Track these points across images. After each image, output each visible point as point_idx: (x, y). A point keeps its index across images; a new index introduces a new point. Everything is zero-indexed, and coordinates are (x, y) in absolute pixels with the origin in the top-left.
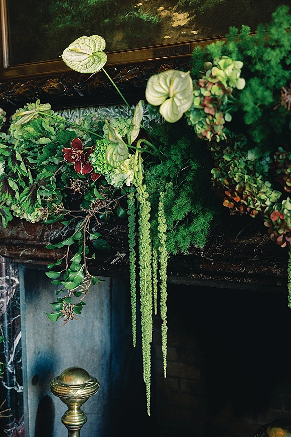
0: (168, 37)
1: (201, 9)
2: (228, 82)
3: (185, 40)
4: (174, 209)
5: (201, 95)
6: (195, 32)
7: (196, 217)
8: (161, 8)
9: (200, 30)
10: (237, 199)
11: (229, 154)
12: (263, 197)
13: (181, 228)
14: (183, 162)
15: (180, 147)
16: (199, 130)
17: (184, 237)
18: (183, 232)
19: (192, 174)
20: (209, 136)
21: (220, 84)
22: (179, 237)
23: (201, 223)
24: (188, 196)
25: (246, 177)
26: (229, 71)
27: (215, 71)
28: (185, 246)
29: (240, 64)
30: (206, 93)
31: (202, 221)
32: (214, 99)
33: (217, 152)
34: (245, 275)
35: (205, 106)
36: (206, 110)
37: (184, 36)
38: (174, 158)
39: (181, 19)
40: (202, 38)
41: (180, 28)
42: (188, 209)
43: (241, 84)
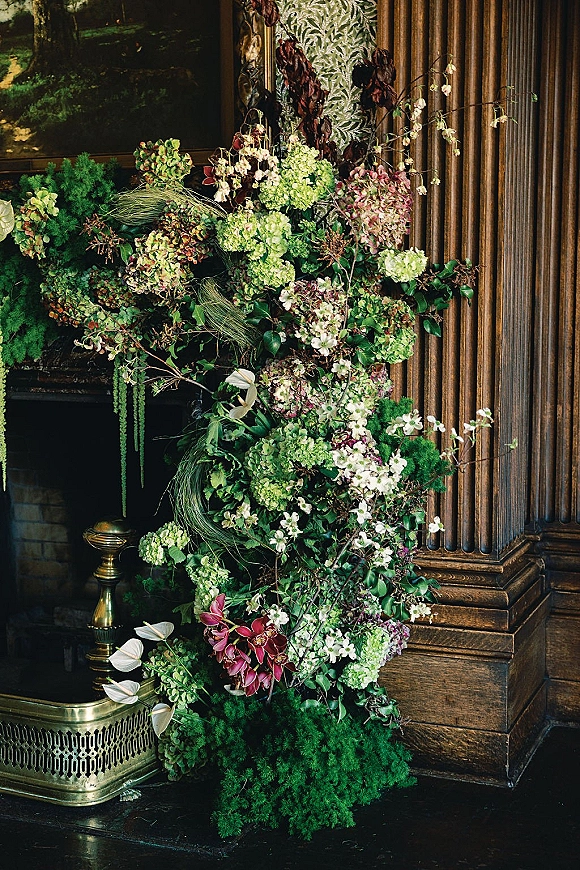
0: (10, 151)
1: (42, 126)
2: (45, 210)
3: (27, 155)
4: (8, 321)
5: (22, 220)
6: (36, 149)
7: (29, 328)
8: (4, 121)
9: (41, 147)
10: (61, 310)
11: (53, 271)
12: (83, 309)
13: (16, 340)
14: (17, 277)
15: (13, 263)
16: (22, 248)
17: (18, 348)
18: (18, 343)
19: (25, 288)
20: (31, 254)
21: (37, 212)
22: (14, 348)
23: (35, 334)
24: (22, 309)
25: (68, 291)
26: (46, 200)
27: (33, 200)
28: (20, 357)
29: (56, 196)
30: (26, 219)
31: (35, 332)
32: (32, 224)
33: (44, 268)
34: (78, 386)
35: (25, 229)
36: (26, 233)
37: (26, 151)
38: (8, 273)
39: (23, 134)
40: (43, 155)
41: (21, 143)
42: (21, 321)
43: (55, 211)
